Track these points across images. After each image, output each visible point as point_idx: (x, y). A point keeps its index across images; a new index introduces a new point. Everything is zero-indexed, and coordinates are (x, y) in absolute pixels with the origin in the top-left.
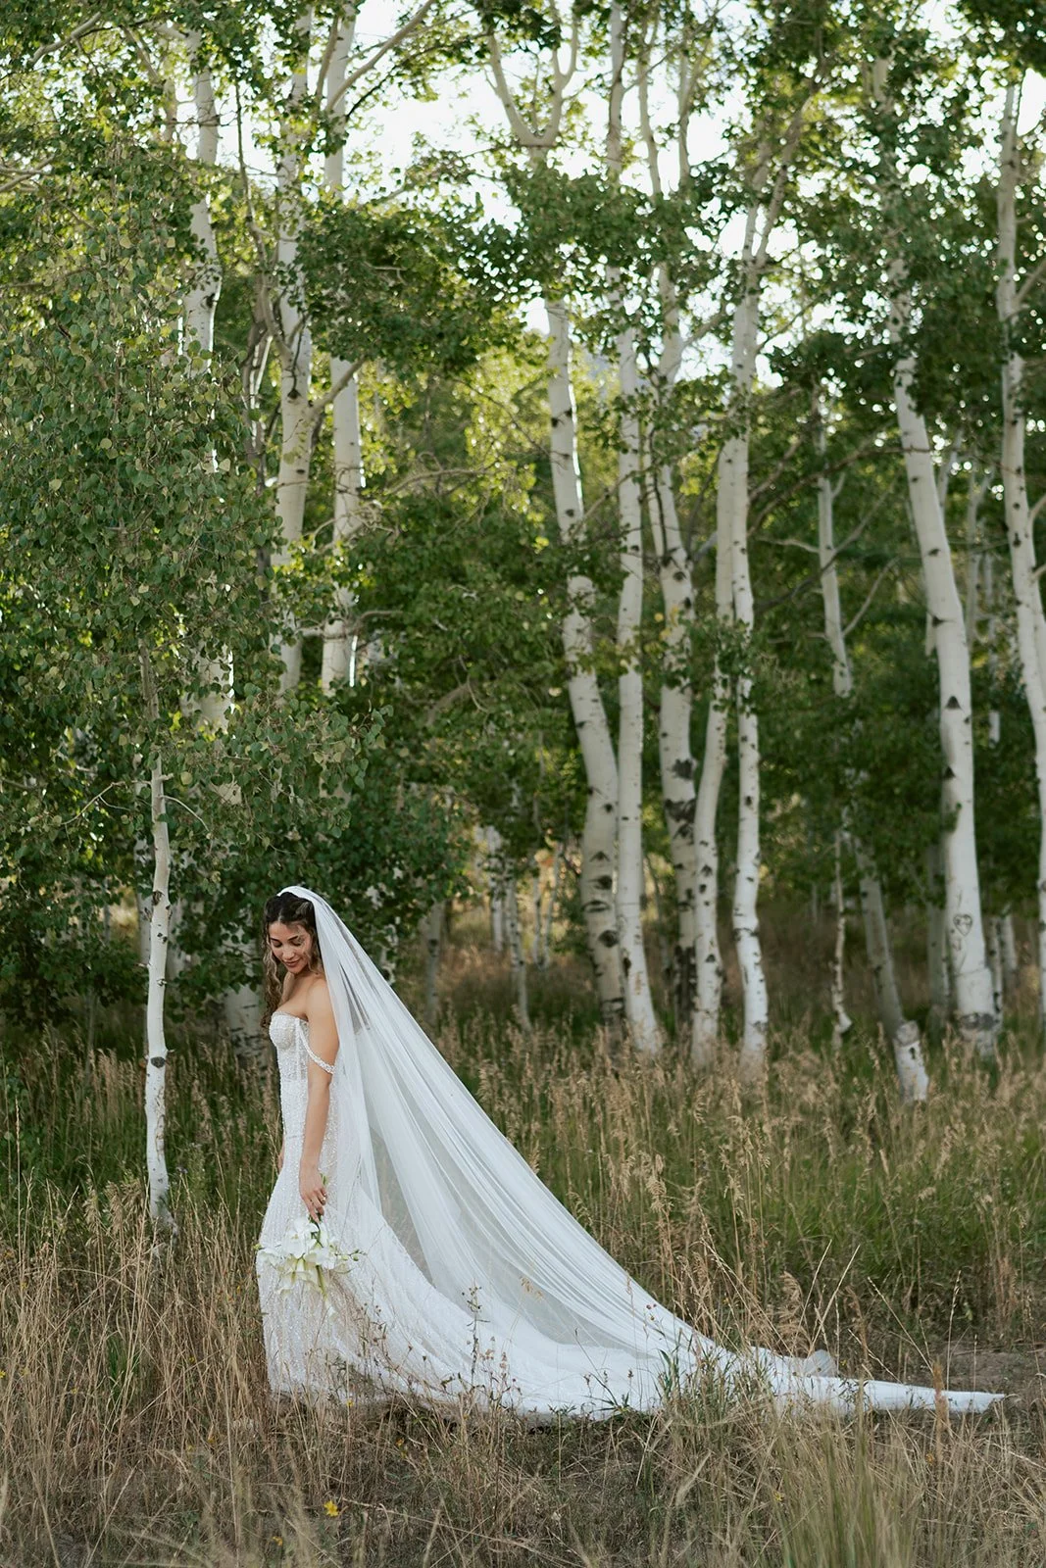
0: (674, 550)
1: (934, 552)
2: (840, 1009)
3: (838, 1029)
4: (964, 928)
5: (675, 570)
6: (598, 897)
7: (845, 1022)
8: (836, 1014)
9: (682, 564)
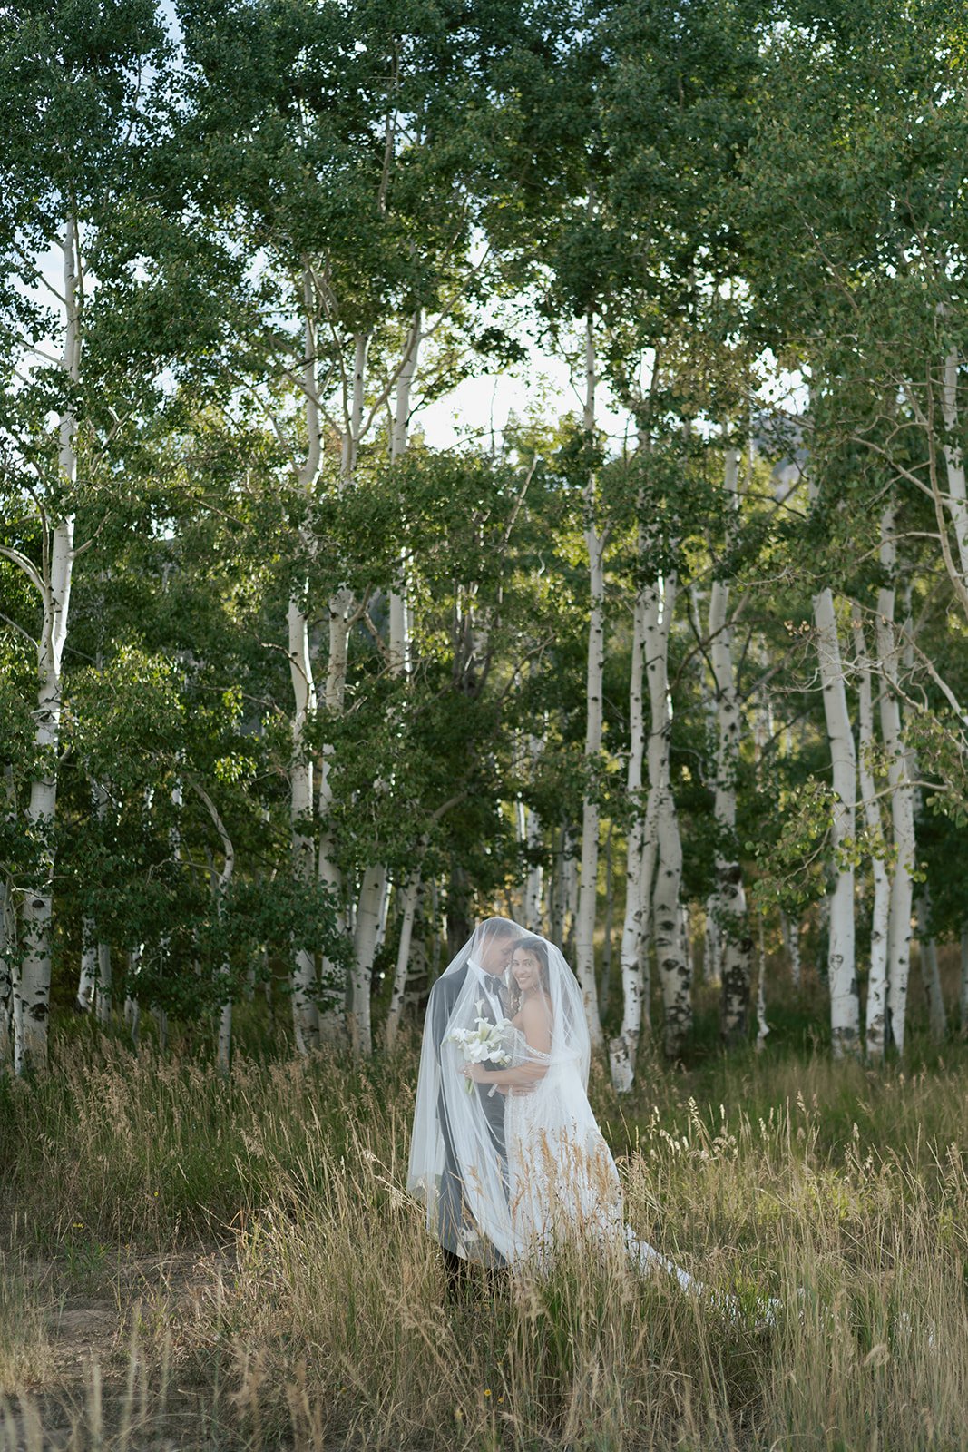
0: (725, 690)
1: (829, 688)
2: (761, 1021)
3: (760, 1034)
4: (836, 964)
5: (726, 704)
6: (663, 936)
7: (764, 1029)
8: (758, 1024)
9: (731, 699)
